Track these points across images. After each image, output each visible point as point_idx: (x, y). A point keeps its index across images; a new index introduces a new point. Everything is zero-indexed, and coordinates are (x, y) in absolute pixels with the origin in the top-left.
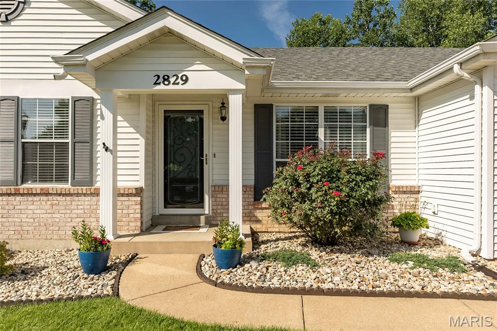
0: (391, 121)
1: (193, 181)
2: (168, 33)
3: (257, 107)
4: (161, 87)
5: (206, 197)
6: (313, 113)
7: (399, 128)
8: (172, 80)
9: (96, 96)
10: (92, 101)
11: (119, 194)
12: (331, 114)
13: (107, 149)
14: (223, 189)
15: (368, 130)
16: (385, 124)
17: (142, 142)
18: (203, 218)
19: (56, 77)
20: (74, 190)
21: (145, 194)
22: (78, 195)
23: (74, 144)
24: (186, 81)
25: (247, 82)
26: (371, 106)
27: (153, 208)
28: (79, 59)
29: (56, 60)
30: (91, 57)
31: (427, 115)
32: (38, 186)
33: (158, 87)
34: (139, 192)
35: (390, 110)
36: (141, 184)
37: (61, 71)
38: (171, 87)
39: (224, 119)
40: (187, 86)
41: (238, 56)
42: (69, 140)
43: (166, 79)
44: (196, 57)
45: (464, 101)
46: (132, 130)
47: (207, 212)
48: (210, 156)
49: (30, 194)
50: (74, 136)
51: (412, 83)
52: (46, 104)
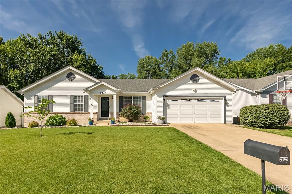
0: (146, 99)
1: (107, 111)
2: (102, 84)
3: (120, 96)
4: (101, 94)
5: (110, 114)
6: (131, 98)
7: (148, 100)
8: (103, 93)
9: (88, 95)
10: (88, 96)
11: (93, 113)
12: (134, 98)
13: (92, 105)
14: (112, 113)
15: (142, 101)
16: (145, 100)
17: (97, 103)
18: (109, 119)
19: (83, 93)
20: (85, 113)
21: (98, 113)
22: (85, 114)
23: (84, 104)
24: (106, 93)
25: (117, 93)
26: (142, 96)
27: (99, 117)
28: (87, 90)
29: (84, 90)
32: (78, 112)
34: (97, 113)
35: (146, 97)
36: (97, 111)
37: (84, 91)
38: (103, 94)
39: (113, 99)
40: (106, 94)
41: (115, 89)
42: (84, 103)
43: (102, 92)
44: (107, 89)
46: (95, 101)
47: (110, 117)
48: (110, 106)
49: (77, 113)
50: (84, 102)
51: (148, 92)
52: (79, 97)
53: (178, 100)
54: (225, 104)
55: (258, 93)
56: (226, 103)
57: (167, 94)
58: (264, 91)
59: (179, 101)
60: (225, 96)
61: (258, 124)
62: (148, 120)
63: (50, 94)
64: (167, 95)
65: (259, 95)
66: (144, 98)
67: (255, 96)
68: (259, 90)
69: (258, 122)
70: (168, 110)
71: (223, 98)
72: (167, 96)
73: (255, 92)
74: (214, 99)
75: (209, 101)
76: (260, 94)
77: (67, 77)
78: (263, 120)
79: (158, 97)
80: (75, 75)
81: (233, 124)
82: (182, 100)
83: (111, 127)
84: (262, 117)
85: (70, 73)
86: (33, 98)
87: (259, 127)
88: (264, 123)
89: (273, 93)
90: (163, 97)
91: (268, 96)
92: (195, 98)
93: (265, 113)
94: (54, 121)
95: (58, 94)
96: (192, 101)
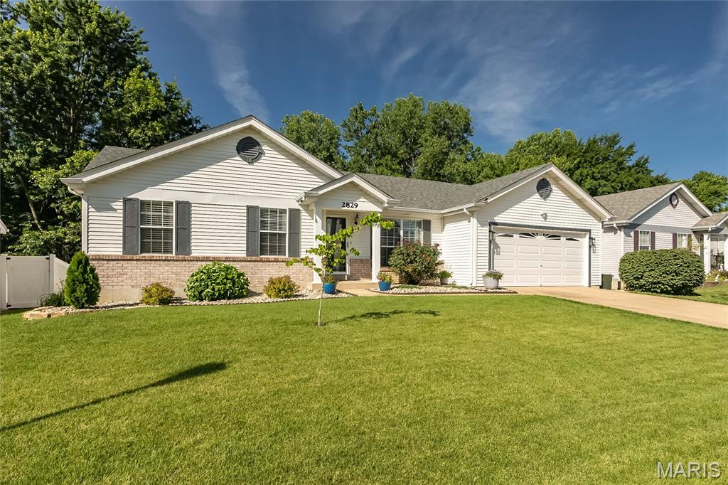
0: (432, 228)
2: (353, 183)
4: (346, 208)
6: (398, 223)
7: (435, 232)
8: (351, 205)
12: (406, 224)
15: (422, 232)
16: (429, 230)
18: (346, 276)
20: (289, 259)
24: (357, 206)
25: (384, 209)
26: (424, 220)
28: (316, 193)
30: (321, 192)
31: (448, 226)
33: (344, 208)
35: (432, 223)
38: (350, 209)
40: (357, 209)
41: (385, 198)
43: (348, 205)
44: (363, 195)
45: (466, 222)
48: (349, 243)
51: (443, 212)
52: (274, 211)
53: (514, 235)
54: (590, 247)
55: (620, 227)
56: (592, 246)
57: (497, 219)
58: (630, 223)
59: (516, 236)
60: (590, 230)
61: (663, 287)
62: (450, 281)
63: (184, 197)
64: (497, 221)
65: (621, 231)
66: (427, 225)
67: (613, 233)
68: (625, 221)
69: (664, 282)
70: (496, 256)
71: (585, 235)
72: (496, 224)
73: (615, 225)
74: (572, 234)
75: (565, 238)
76: (623, 229)
77: (237, 150)
78: (672, 279)
79: (479, 225)
80: (263, 148)
81: (601, 287)
82: (520, 234)
83: (379, 296)
84: (671, 273)
85: (249, 137)
86: (118, 205)
87: (662, 292)
88: (674, 284)
89: (639, 229)
90: (490, 225)
91: (632, 234)
92: (543, 232)
93: (676, 266)
94: (225, 284)
95: (207, 199)
96: (538, 237)
